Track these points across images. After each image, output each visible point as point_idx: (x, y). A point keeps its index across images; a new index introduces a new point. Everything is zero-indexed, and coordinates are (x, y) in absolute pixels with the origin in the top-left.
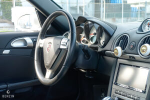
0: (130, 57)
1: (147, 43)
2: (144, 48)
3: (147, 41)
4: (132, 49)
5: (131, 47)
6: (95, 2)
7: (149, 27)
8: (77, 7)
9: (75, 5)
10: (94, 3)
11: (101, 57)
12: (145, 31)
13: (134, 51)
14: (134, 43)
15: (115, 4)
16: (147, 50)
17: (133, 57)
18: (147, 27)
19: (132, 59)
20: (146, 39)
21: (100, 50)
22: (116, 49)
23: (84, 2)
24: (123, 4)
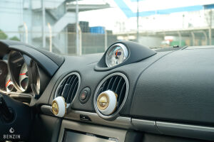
0: (81, 116)
1: (110, 89)
2: (103, 99)
3: (111, 85)
4: (84, 101)
5: (83, 97)
6: (69, 31)
7: (117, 58)
8: (42, 38)
9: (39, 35)
10: (67, 33)
11: (37, 116)
12: (110, 66)
13: (87, 105)
14: (87, 89)
15: (96, 34)
16: (108, 102)
17: (87, 117)
18: (114, 58)
19: (86, 121)
20: (108, 80)
21: (33, 103)
22: (55, 102)
23: (51, 31)
24: (106, 34)
